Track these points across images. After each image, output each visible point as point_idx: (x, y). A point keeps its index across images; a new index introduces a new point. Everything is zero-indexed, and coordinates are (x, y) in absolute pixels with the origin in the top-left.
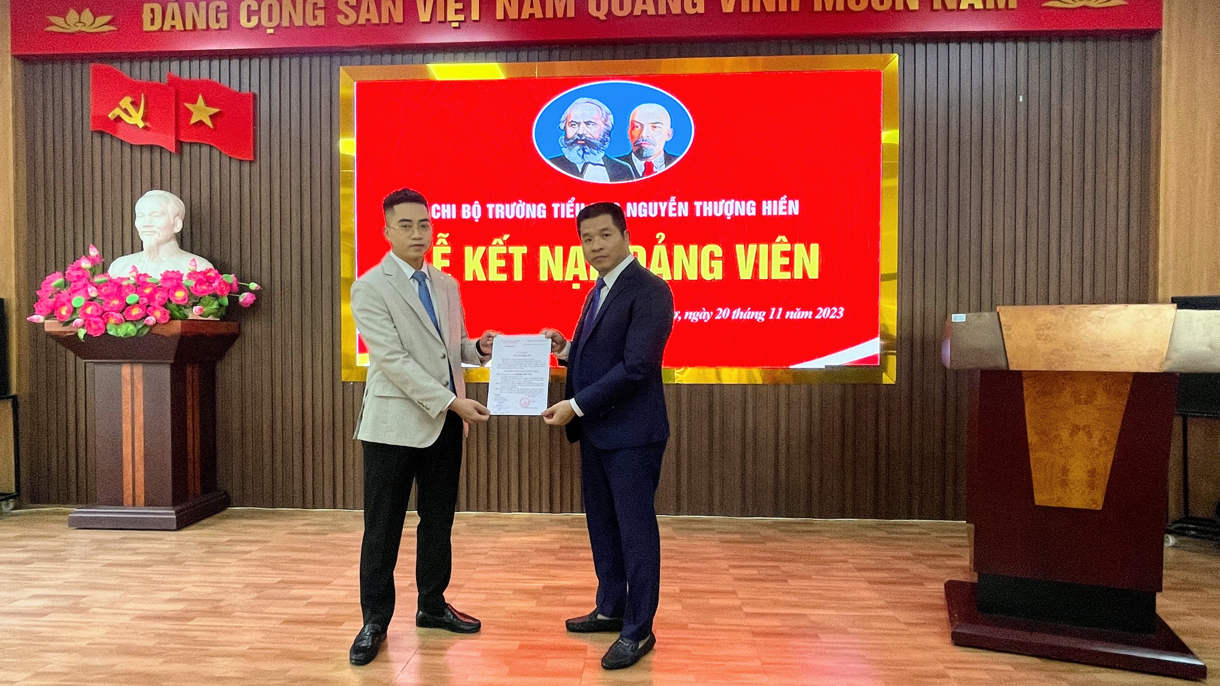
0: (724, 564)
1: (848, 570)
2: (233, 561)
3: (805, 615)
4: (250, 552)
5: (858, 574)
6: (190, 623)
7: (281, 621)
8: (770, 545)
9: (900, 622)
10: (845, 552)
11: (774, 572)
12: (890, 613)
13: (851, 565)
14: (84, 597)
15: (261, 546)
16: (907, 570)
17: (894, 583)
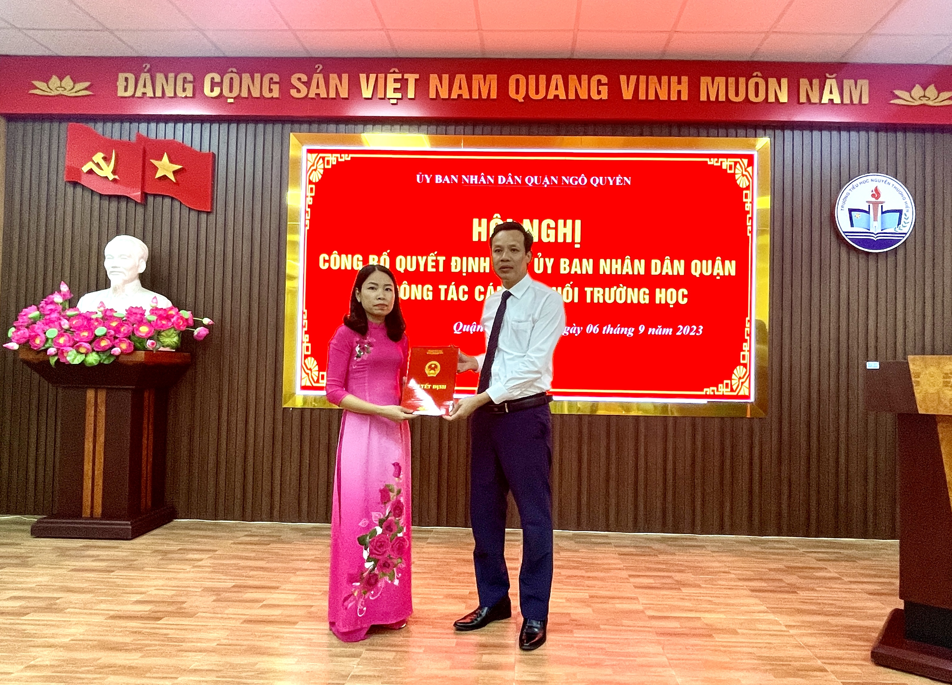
0: (624, 574)
1: (731, 580)
2: (188, 568)
3: (699, 618)
4: (201, 560)
5: (740, 583)
6: (159, 622)
7: (241, 621)
8: (661, 557)
9: (781, 624)
10: (728, 564)
11: (669, 581)
12: (771, 617)
13: (733, 576)
14: (59, 598)
15: (211, 554)
16: (781, 580)
17: (771, 591)
